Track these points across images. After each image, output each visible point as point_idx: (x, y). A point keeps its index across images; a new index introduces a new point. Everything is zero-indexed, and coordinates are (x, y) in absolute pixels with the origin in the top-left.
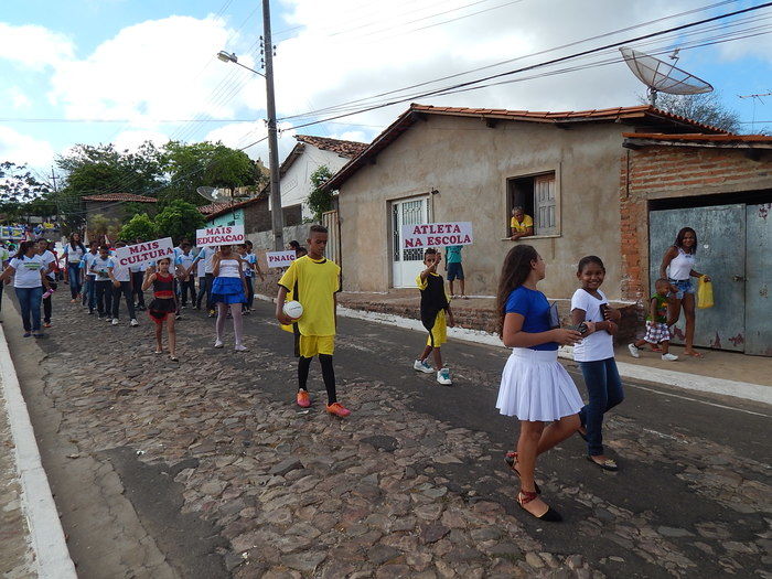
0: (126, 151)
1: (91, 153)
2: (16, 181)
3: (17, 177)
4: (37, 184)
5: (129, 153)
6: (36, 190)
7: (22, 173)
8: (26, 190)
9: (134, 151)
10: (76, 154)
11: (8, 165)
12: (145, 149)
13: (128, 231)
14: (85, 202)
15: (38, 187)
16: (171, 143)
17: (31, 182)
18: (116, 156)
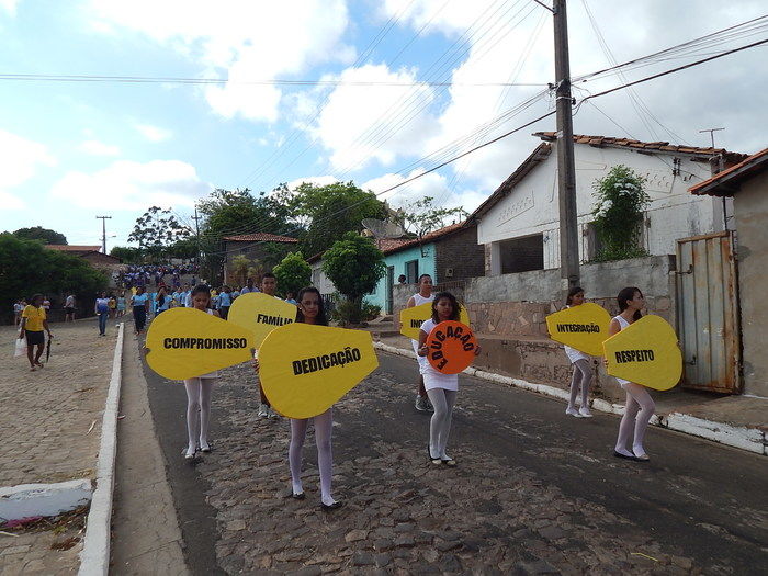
0: (262, 194)
1: (228, 198)
2: (161, 225)
3: (162, 221)
4: (179, 227)
5: (265, 196)
6: (177, 233)
7: (167, 217)
8: (170, 233)
9: (269, 194)
10: (215, 199)
11: (155, 209)
12: (280, 192)
13: (280, 272)
14: (226, 242)
15: (179, 230)
16: (304, 185)
17: (174, 225)
18: (251, 200)
